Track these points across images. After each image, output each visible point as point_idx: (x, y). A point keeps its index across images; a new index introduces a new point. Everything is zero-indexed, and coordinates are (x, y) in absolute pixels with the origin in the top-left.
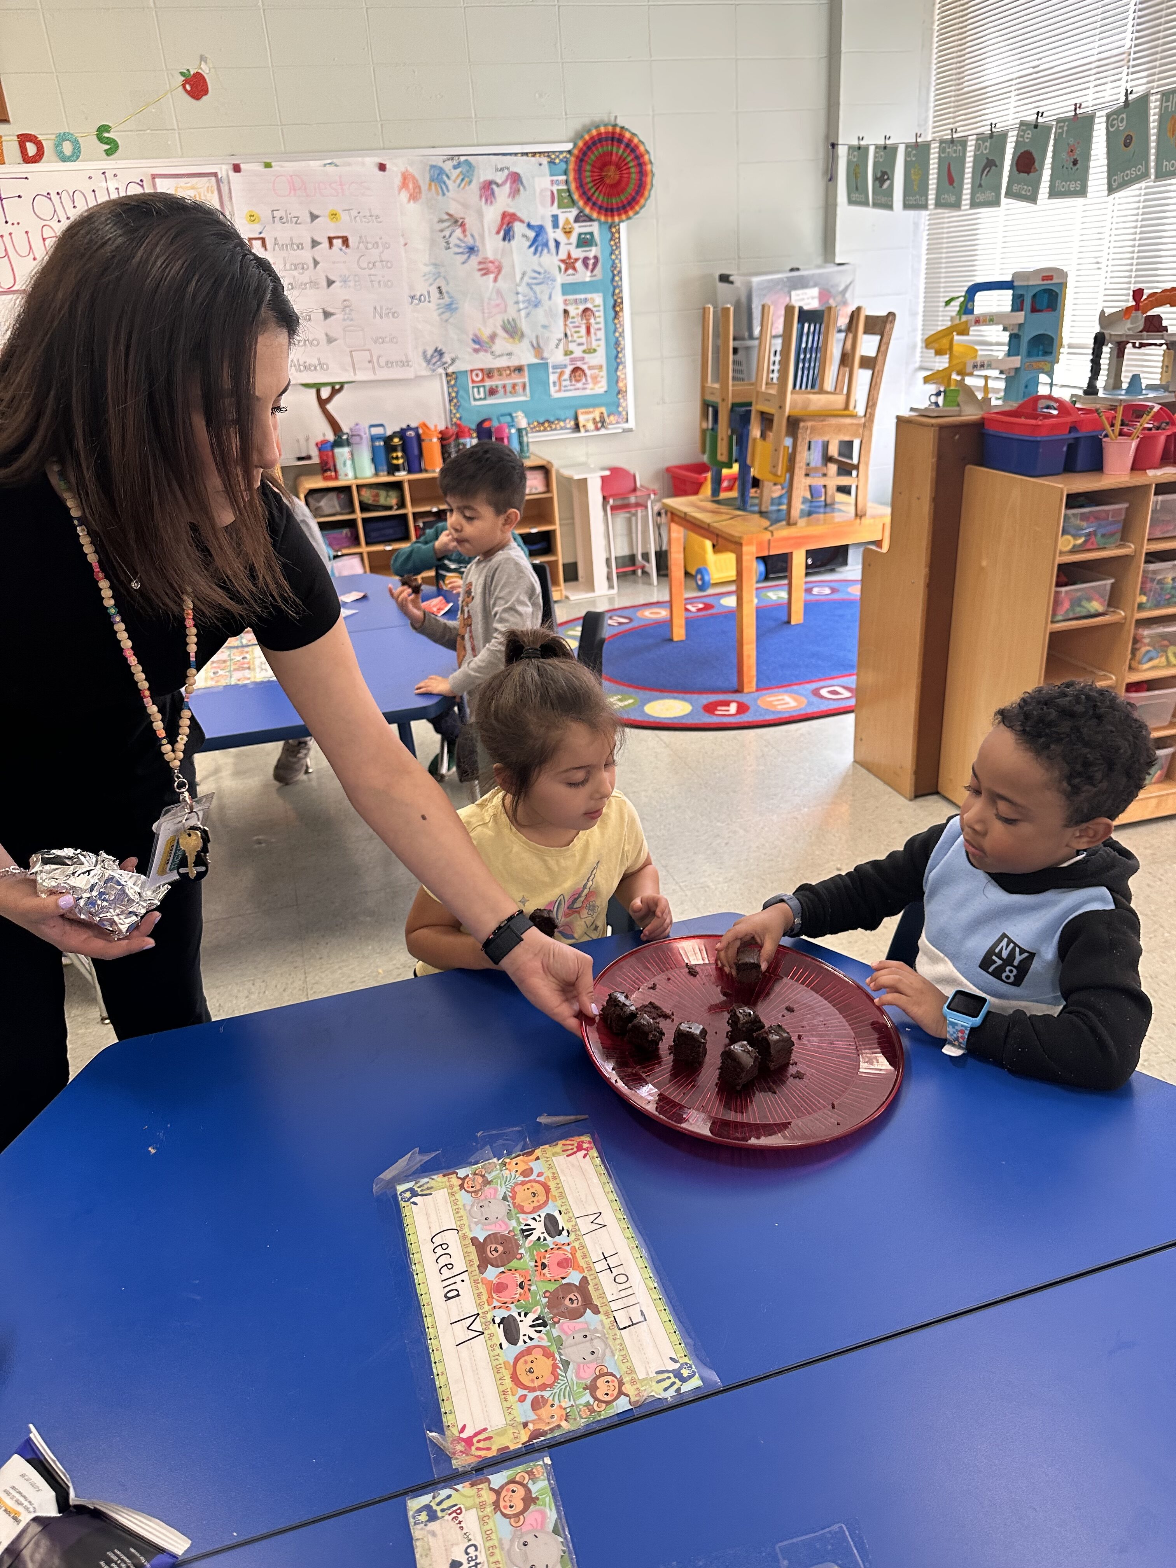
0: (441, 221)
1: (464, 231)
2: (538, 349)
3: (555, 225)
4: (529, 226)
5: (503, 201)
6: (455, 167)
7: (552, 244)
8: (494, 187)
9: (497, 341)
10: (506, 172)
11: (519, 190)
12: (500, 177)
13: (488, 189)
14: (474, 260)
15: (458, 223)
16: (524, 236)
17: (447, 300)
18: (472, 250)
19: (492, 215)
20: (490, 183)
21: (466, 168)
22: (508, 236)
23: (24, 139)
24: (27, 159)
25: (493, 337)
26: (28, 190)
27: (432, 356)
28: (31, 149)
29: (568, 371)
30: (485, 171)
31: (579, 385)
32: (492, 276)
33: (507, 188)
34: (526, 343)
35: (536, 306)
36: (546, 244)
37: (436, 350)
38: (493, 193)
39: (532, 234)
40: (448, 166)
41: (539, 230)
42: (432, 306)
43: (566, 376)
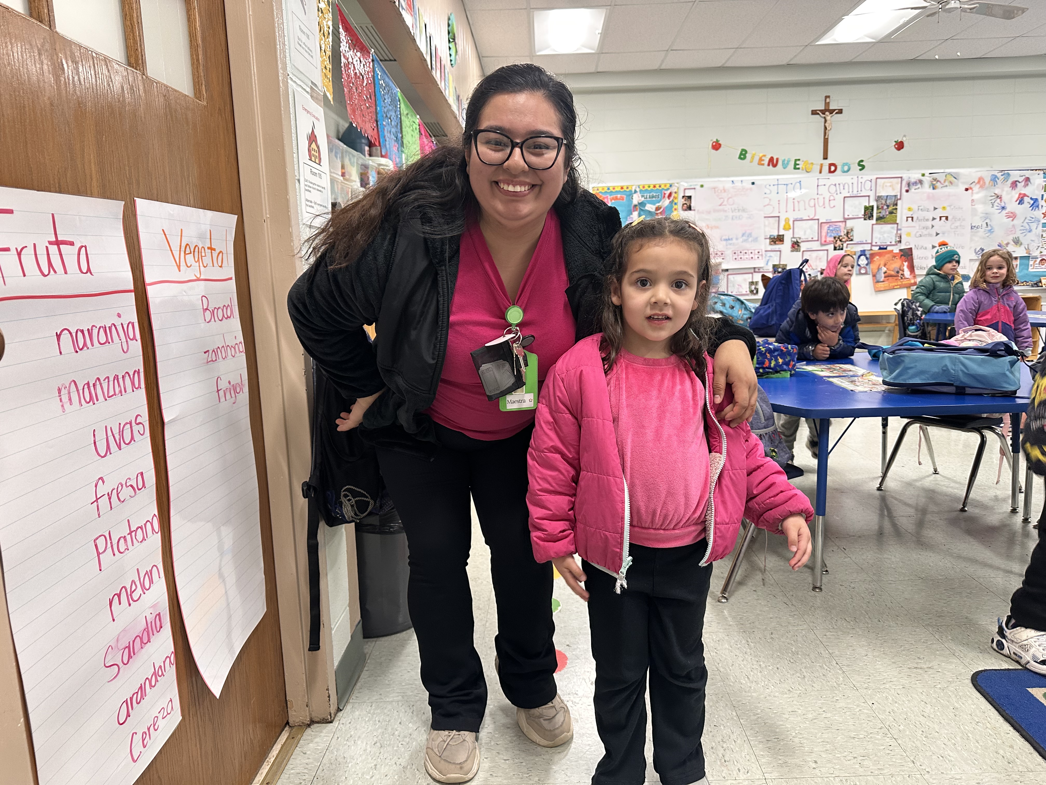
0: (992, 196)
1: (1001, 201)
2: (1028, 250)
3: (1042, 199)
4: (1031, 199)
5: (1021, 189)
6: (1002, 175)
7: (1040, 207)
8: (1017, 183)
9: (1009, 246)
10: (1024, 177)
11: (1028, 185)
12: (1021, 179)
13: (1014, 184)
14: (1004, 212)
15: (999, 197)
16: (1029, 203)
17: (989, 228)
18: (1003, 208)
19: (1015, 195)
20: (1016, 181)
21: (1007, 175)
22: (1021, 202)
23: (831, 165)
24: (830, 172)
25: (1007, 244)
26: (828, 183)
27: (979, 251)
28: (833, 168)
29: (1038, 260)
30: (1015, 176)
31: (1043, 267)
32: (1011, 219)
33: (1023, 183)
34: (1022, 247)
35: (1029, 232)
36: (1038, 206)
37: (981, 249)
38: (1016, 185)
39: (1032, 202)
40: (999, 175)
41: (1036, 200)
42: (983, 230)
43: (1037, 262)
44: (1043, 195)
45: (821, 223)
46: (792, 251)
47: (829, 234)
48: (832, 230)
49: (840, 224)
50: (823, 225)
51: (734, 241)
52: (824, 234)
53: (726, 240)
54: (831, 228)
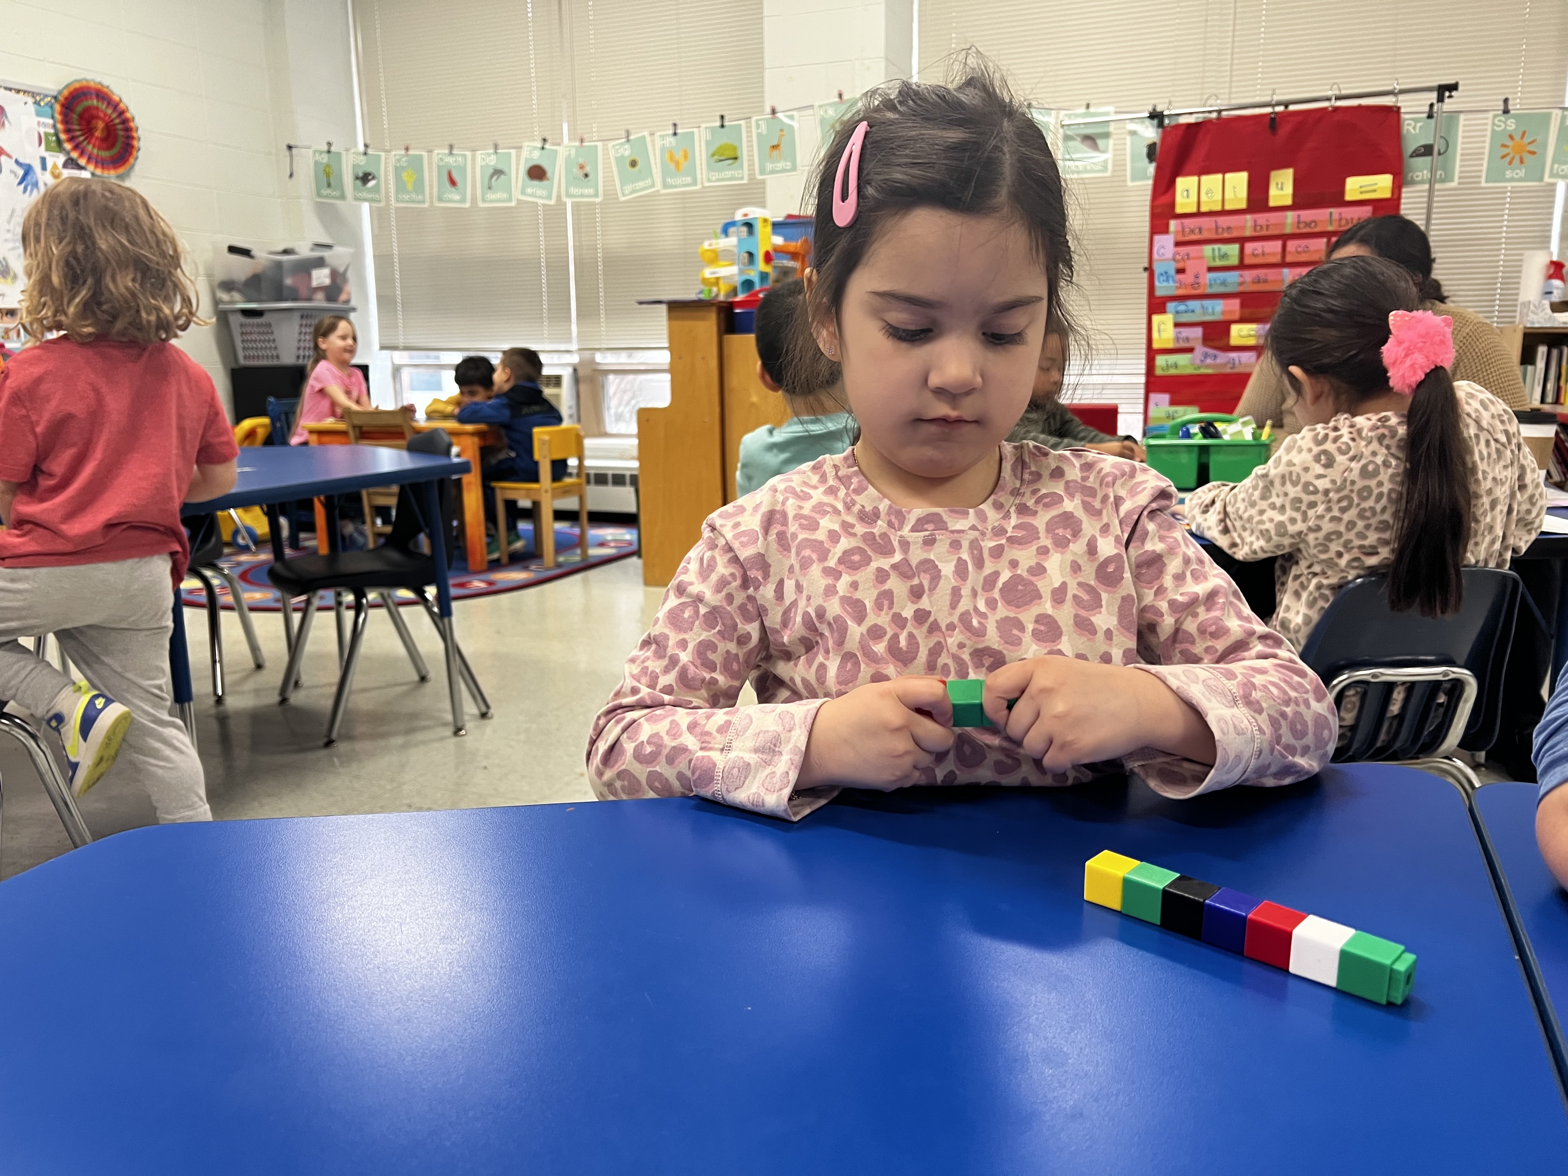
3: (44, 168)
4: (17, 162)
11: (3, 124)
16: (13, 172)
36: (36, 185)
39: (21, 172)
41: (28, 170)
44: (43, 160)
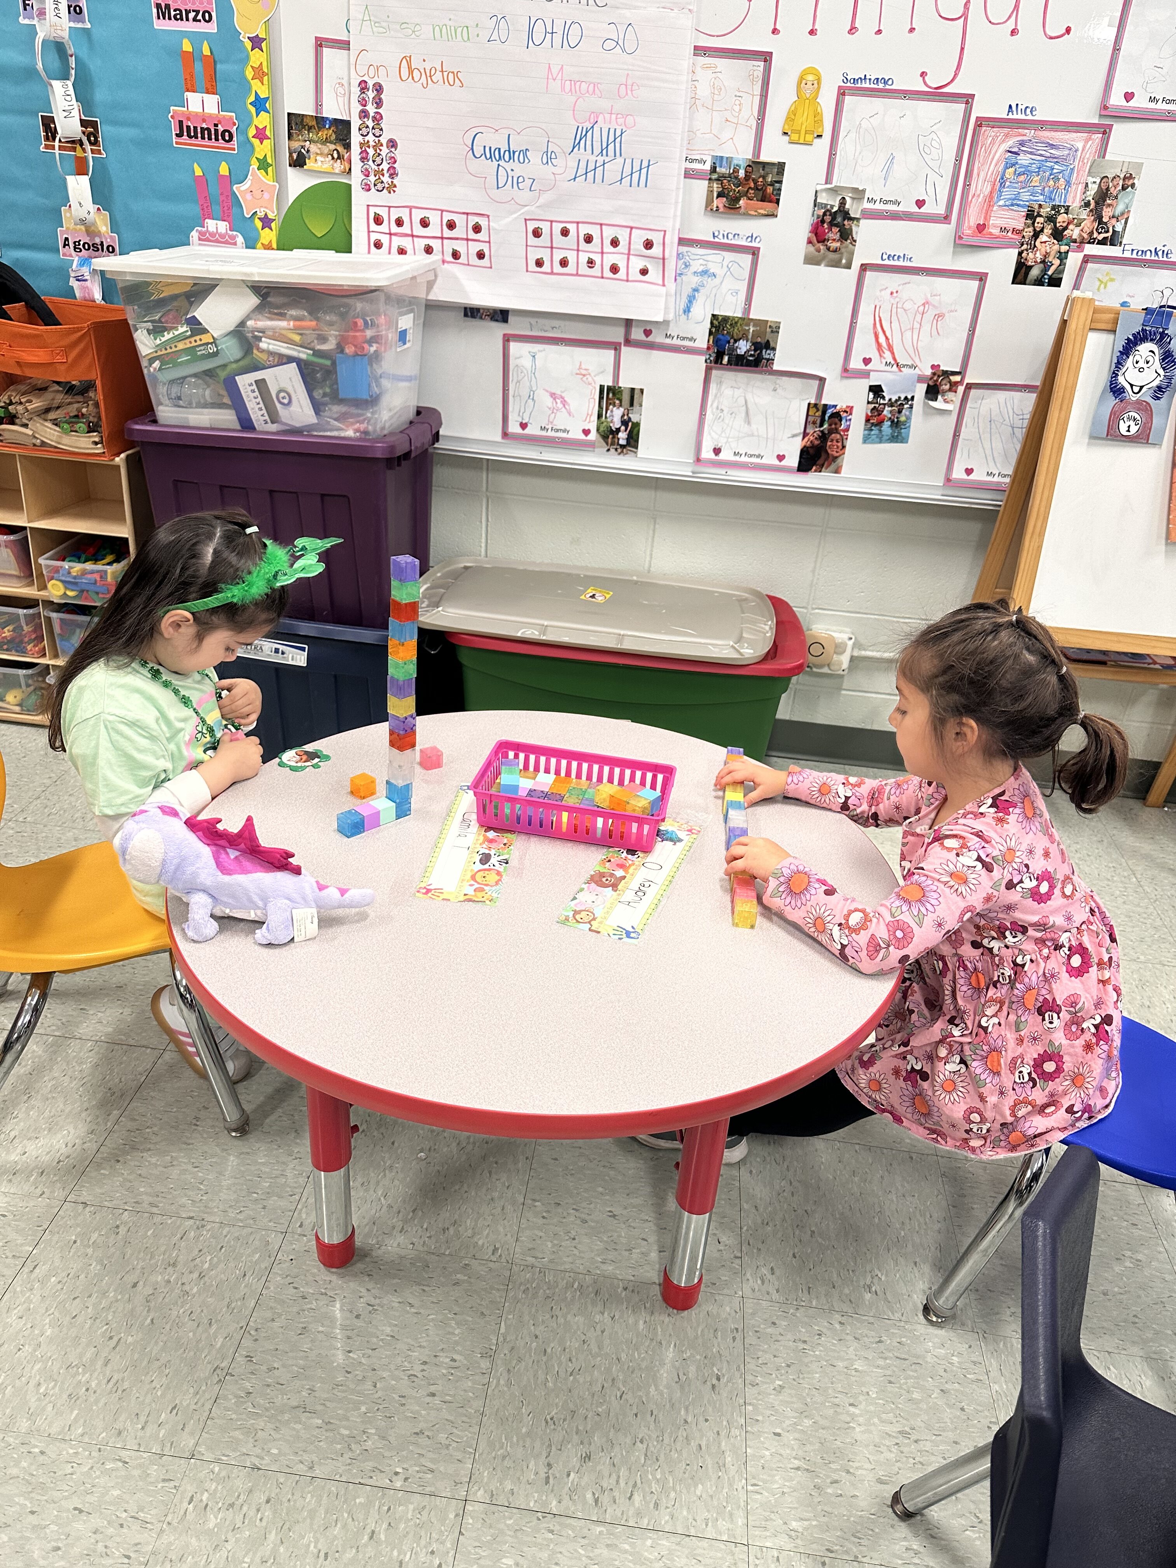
45: (981, 122)
46: (810, 260)
47: (1007, 193)
48: (1027, 171)
49: (1077, 140)
50: (988, 133)
51: (534, 166)
52: (981, 187)
53: (494, 155)
54: (1024, 159)
